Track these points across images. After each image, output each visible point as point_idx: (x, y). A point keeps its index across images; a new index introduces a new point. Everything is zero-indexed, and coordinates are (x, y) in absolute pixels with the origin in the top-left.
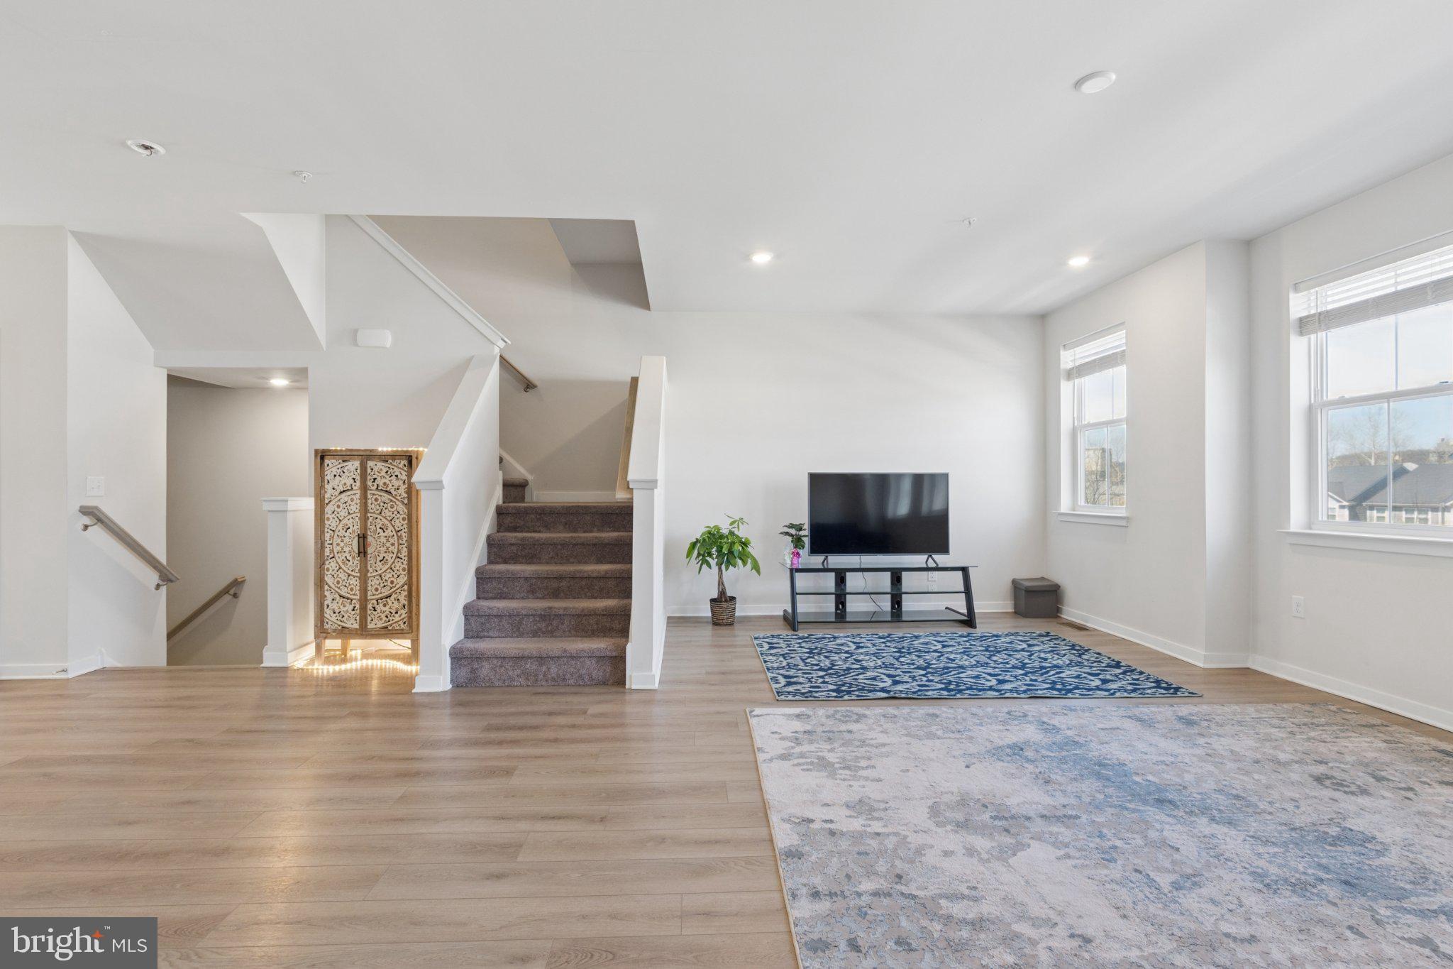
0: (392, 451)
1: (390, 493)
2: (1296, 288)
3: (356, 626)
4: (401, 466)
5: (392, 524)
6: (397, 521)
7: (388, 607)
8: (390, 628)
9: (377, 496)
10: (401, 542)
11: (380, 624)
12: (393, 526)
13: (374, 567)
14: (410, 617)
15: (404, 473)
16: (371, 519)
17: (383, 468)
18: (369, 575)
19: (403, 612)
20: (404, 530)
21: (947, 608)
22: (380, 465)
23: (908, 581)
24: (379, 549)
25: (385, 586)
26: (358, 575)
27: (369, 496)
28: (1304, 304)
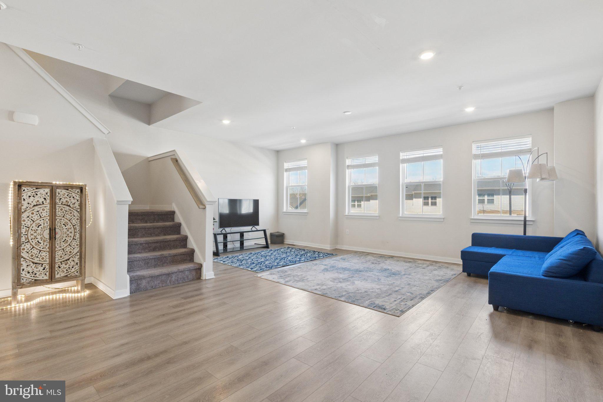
0: (63, 184)
1: (69, 206)
2: (347, 158)
3: (46, 278)
4: (76, 192)
5: (70, 222)
6: (74, 221)
7: (68, 265)
8: (69, 276)
9: (62, 208)
10: (75, 231)
11: (63, 275)
12: (72, 223)
13: (59, 244)
14: (81, 269)
15: (78, 196)
16: (58, 220)
17: (66, 193)
18: (56, 249)
19: (77, 266)
20: (77, 225)
21: (255, 244)
22: (64, 191)
23: (246, 236)
24: (62, 235)
25: (66, 254)
26: (48, 250)
27: (57, 208)
28: (348, 162)
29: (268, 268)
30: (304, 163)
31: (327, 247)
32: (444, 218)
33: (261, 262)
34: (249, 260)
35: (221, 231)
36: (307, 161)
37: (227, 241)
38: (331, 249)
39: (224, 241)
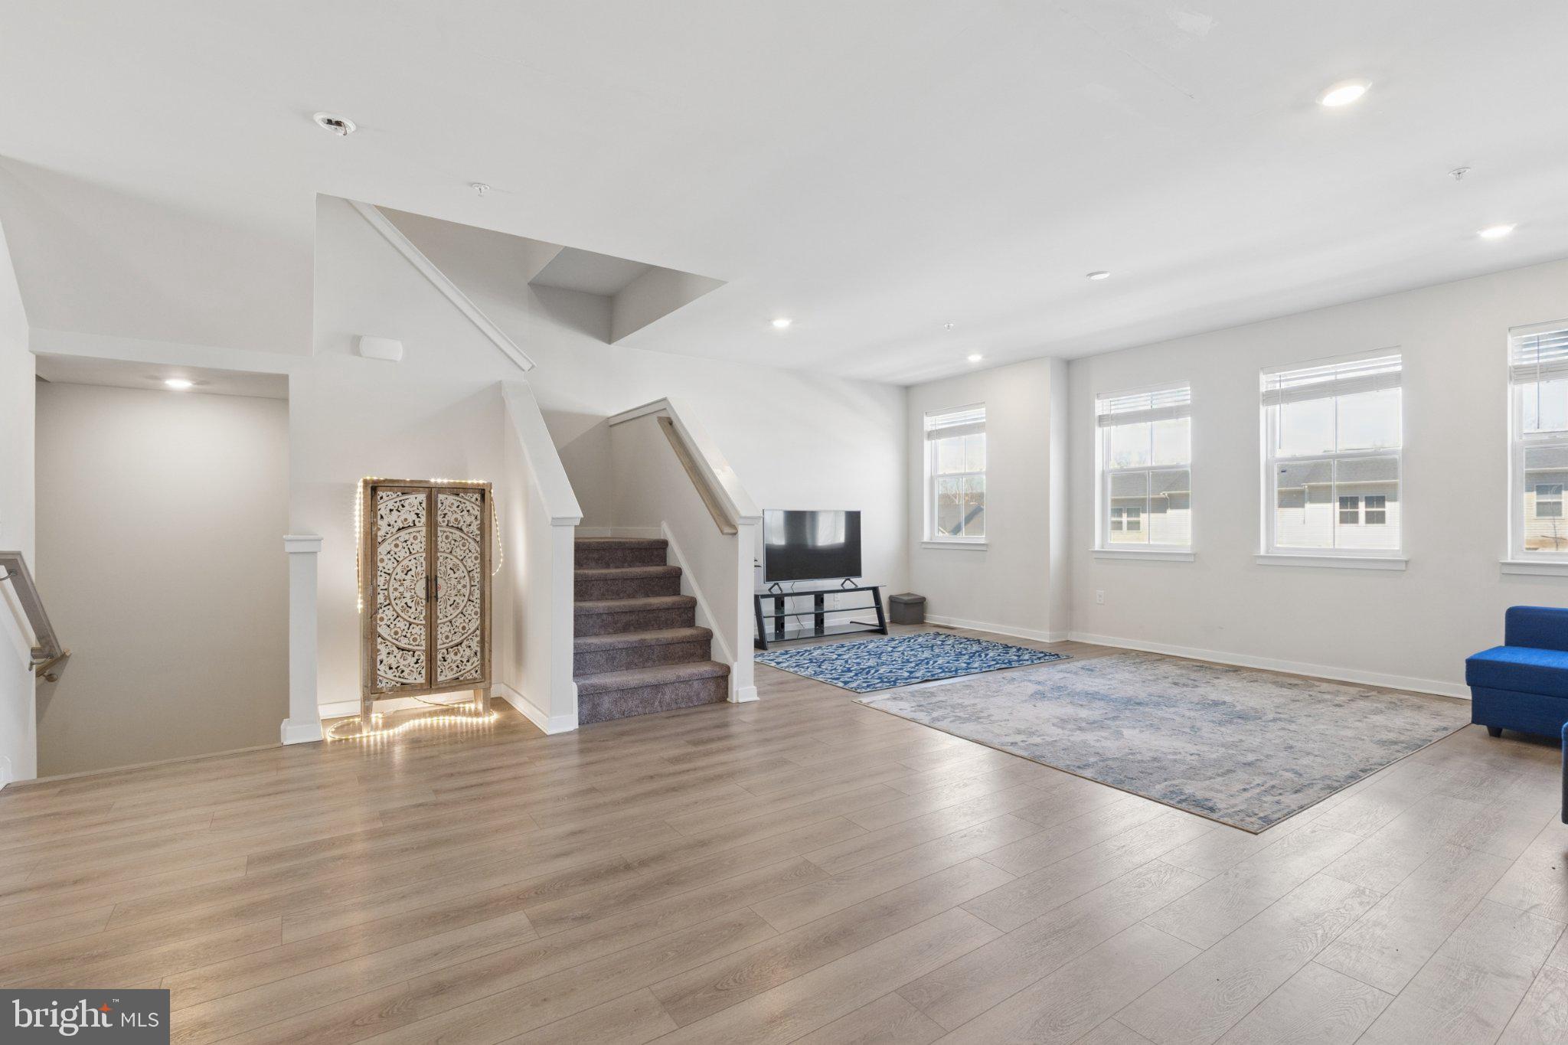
0: (449, 483)
1: (461, 530)
2: (1098, 396)
3: (421, 680)
4: (473, 500)
5: (463, 564)
6: (469, 560)
7: (459, 655)
8: (461, 679)
9: (448, 533)
10: (473, 583)
11: (451, 675)
12: (465, 566)
13: (444, 611)
14: (483, 665)
15: (476, 508)
16: (441, 559)
17: (454, 502)
18: (439, 621)
19: (475, 659)
20: (475, 571)
21: (852, 622)
22: (451, 499)
23: (829, 601)
24: (449, 592)
25: (455, 633)
26: (424, 622)
27: (440, 534)
28: (1101, 407)
29: (886, 682)
30: (977, 414)
31: (1043, 636)
32: (1407, 562)
33: (869, 667)
34: (839, 662)
35: (770, 590)
36: (984, 409)
37: (783, 612)
38: (1051, 642)
39: (776, 612)
